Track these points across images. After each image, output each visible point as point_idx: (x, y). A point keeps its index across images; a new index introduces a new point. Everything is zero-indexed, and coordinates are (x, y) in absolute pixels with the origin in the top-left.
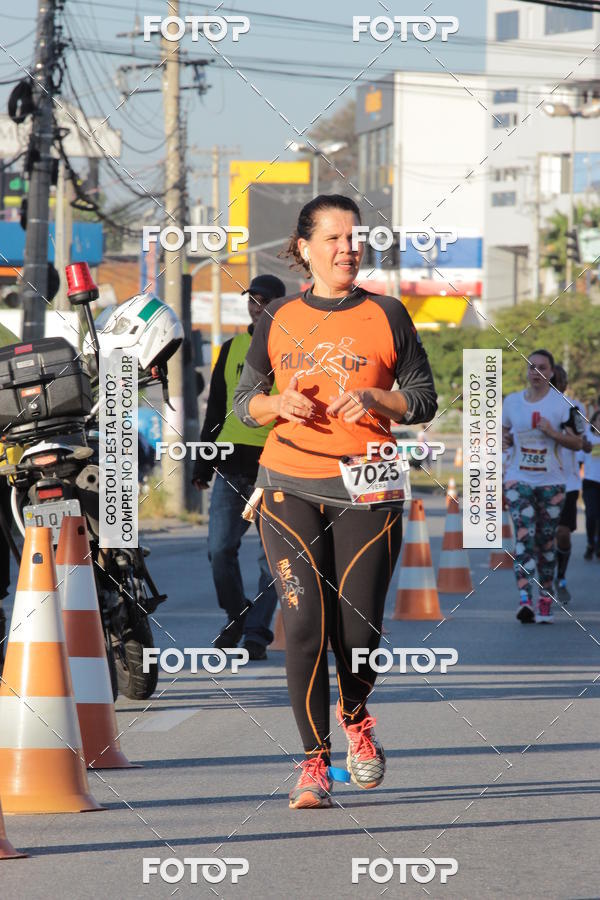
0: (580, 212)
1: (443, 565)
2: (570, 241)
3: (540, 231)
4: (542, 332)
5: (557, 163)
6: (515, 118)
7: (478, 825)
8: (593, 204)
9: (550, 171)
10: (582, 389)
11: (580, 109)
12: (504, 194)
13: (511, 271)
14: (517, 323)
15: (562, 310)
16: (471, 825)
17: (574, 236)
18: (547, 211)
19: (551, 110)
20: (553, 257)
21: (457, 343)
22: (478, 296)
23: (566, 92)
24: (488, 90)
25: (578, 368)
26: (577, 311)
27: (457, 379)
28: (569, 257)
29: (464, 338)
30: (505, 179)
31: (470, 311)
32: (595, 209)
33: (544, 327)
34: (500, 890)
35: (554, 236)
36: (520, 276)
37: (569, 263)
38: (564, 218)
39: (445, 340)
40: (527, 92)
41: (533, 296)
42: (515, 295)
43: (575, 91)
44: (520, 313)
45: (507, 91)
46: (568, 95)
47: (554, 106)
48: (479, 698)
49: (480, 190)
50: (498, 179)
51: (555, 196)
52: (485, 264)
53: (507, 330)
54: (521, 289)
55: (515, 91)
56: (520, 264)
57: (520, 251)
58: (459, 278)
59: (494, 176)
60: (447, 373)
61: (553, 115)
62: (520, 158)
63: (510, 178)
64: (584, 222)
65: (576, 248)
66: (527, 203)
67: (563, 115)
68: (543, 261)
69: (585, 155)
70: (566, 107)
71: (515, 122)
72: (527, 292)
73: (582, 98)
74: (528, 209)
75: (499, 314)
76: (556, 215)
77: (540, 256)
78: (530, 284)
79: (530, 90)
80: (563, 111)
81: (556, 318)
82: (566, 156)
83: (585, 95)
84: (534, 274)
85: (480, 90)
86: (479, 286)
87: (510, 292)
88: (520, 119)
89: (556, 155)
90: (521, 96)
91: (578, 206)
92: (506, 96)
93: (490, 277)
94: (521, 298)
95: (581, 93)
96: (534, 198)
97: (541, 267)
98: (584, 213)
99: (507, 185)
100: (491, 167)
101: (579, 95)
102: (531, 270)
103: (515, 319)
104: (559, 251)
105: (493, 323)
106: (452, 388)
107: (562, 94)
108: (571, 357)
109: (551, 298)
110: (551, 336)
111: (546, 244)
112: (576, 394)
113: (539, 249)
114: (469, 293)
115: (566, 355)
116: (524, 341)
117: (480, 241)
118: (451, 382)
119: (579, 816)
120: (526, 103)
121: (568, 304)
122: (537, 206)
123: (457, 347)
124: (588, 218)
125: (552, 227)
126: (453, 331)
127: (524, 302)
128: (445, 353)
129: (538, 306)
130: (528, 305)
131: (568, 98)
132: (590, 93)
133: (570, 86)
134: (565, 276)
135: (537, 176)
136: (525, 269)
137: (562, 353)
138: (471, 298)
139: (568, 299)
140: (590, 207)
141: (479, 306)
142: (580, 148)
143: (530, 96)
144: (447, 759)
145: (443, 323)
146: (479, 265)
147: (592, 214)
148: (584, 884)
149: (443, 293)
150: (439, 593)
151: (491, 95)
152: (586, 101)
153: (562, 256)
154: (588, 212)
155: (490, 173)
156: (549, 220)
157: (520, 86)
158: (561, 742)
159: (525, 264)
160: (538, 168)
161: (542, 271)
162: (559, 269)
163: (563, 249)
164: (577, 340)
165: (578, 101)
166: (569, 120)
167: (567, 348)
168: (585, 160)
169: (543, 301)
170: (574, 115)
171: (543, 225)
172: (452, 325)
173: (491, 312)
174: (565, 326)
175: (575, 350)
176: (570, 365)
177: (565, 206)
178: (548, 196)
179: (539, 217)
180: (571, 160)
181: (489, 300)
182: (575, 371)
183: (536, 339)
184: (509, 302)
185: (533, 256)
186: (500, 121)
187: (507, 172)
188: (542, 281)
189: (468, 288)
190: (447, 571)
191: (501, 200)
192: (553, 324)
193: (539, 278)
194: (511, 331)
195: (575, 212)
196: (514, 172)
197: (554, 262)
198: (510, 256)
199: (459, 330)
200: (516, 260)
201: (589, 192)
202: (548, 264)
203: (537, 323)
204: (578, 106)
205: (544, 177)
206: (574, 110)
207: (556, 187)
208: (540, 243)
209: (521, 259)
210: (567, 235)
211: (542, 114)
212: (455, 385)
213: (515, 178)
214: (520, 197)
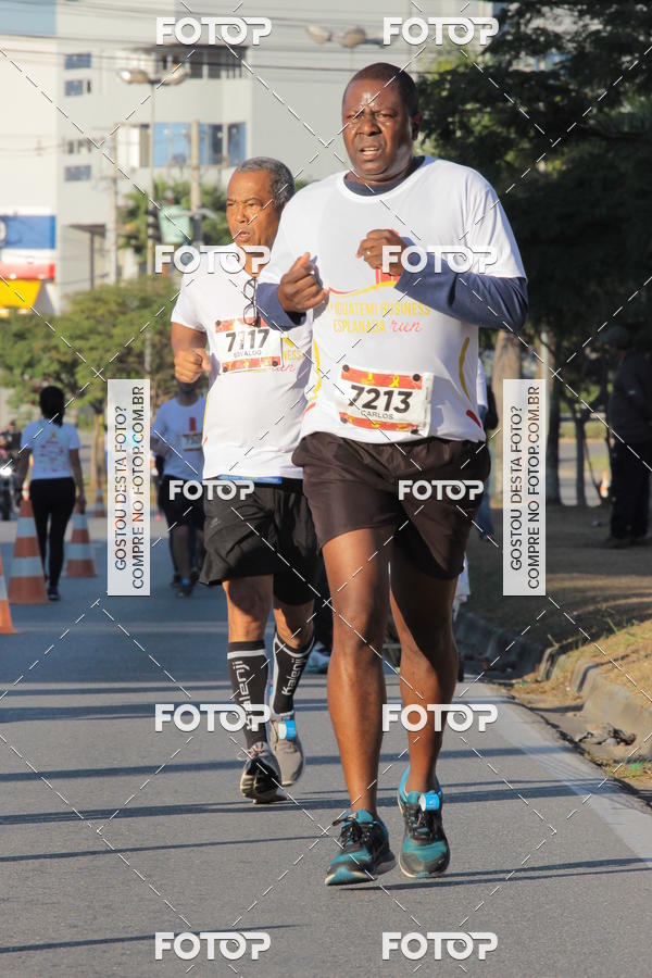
0: (160, 188)
1: (15, 573)
2: (151, 220)
3: (118, 208)
4: (121, 318)
5: (135, 134)
6: (89, 84)
7: (52, 856)
8: (174, 180)
9: (129, 144)
10: (166, 381)
11: (159, 76)
12: (77, 168)
13: (86, 251)
14: (95, 309)
15: (143, 294)
16: (45, 857)
17: (155, 214)
18: (125, 187)
19: (127, 76)
20: (131, 237)
21: (29, 330)
22: (51, 279)
23: (143, 56)
24: (59, 54)
25: (161, 358)
26: (159, 296)
27: (29, 371)
28: (150, 237)
29: (37, 325)
30: (79, 151)
31: (42, 296)
32: (177, 185)
33: (124, 313)
34: (75, 926)
35: (132, 214)
36: (97, 256)
37: (150, 243)
38: (145, 195)
39: (15, 327)
40: (101, 57)
41: (111, 280)
42: (92, 279)
43: (153, 56)
44: (97, 298)
45: (80, 56)
46: (146, 60)
47: (131, 72)
48: (54, 719)
49: (52, 164)
50: (71, 151)
51: (133, 170)
52: (58, 244)
53: (84, 316)
54: (98, 272)
55: (89, 56)
56: (97, 245)
57: (97, 231)
58: (30, 260)
59: (67, 148)
60: (18, 364)
61: (130, 82)
62: (94, 129)
63: (84, 150)
64: (165, 199)
65: (157, 227)
66: (103, 178)
67: (140, 82)
68: (122, 241)
69: (164, 125)
70: (143, 73)
71: (89, 89)
72: (105, 276)
73: (161, 64)
74: (104, 184)
75: (74, 299)
76: (134, 191)
77: (118, 236)
78: (106, 266)
79: (104, 54)
80: (140, 77)
81: (136, 303)
82: (145, 126)
83: (165, 61)
84: (112, 256)
85: (51, 53)
86: (52, 268)
87: (87, 275)
88: (94, 87)
89: (135, 126)
90: (94, 61)
91: (158, 181)
92: (79, 61)
93: (63, 259)
94: (98, 282)
95: (160, 58)
96: (111, 172)
97: (119, 248)
98: (164, 189)
99: (81, 158)
100: (63, 139)
101: (157, 61)
102: (108, 251)
103: (92, 305)
104: (138, 231)
105: (69, 308)
106: (23, 380)
107: (139, 60)
108: (154, 346)
109: (131, 282)
110: (131, 323)
111: (124, 223)
112: (159, 387)
113: (116, 230)
114: (41, 277)
115: (148, 343)
116: (101, 328)
117: (53, 219)
118: (22, 374)
119: (163, 844)
120: (101, 69)
121: (149, 288)
122: (115, 181)
123: (28, 335)
124: (169, 194)
125: (131, 204)
126: (24, 317)
127: (102, 286)
128: (15, 343)
129: (117, 290)
130: (104, 288)
131: (147, 64)
132: (170, 59)
133: (148, 50)
134: (146, 257)
135: (114, 149)
136: (102, 251)
137: (143, 342)
138: (44, 282)
139: (149, 283)
140: (171, 183)
141: (53, 292)
142: (158, 119)
143: (105, 60)
144: (20, 784)
145: (14, 309)
146: (52, 246)
147: (174, 189)
148: (167, 918)
149: (13, 276)
150: (11, 604)
151: (62, 60)
152: (165, 67)
153: (142, 236)
154: (169, 188)
155: (63, 145)
156: (128, 197)
157: (94, 50)
158: (142, 765)
159: (101, 244)
160: (114, 140)
161: (121, 252)
162: (139, 250)
163: (143, 227)
164: (159, 327)
165: (157, 66)
166: (147, 87)
167: (148, 335)
168: (166, 132)
169: (122, 285)
170: (153, 83)
171: (121, 202)
172: (23, 311)
173: (65, 296)
174: (146, 312)
175: (157, 338)
176: (152, 355)
177: (145, 182)
178: (126, 170)
179: (116, 193)
180: (150, 131)
181: (64, 284)
182: (158, 361)
183: (114, 326)
184: (86, 286)
185: (111, 236)
186: (73, 88)
187: (81, 144)
188: (121, 263)
189: (40, 270)
190: (20, 579)
191: (75, 174)
192: (133, 310)
193: (117, 260)
194: (88, 318)
195: (156, 187)
196: (89, 144)
197: (133, 242)
198: (86, 236)
199: (31, 317)
200: (92, 241)
201: (171, 166)
202: (127, 245)
203: (114, 308)
204: (157, 72)
205: (121, 150)
206: (152, 76)
207: (135, 161)
208: (117, 222)
209: (97, 240)
210: (147, 213)
211: (118, 80)
212: (26, 377)
213: (90, 150)
214: (95, 172)
